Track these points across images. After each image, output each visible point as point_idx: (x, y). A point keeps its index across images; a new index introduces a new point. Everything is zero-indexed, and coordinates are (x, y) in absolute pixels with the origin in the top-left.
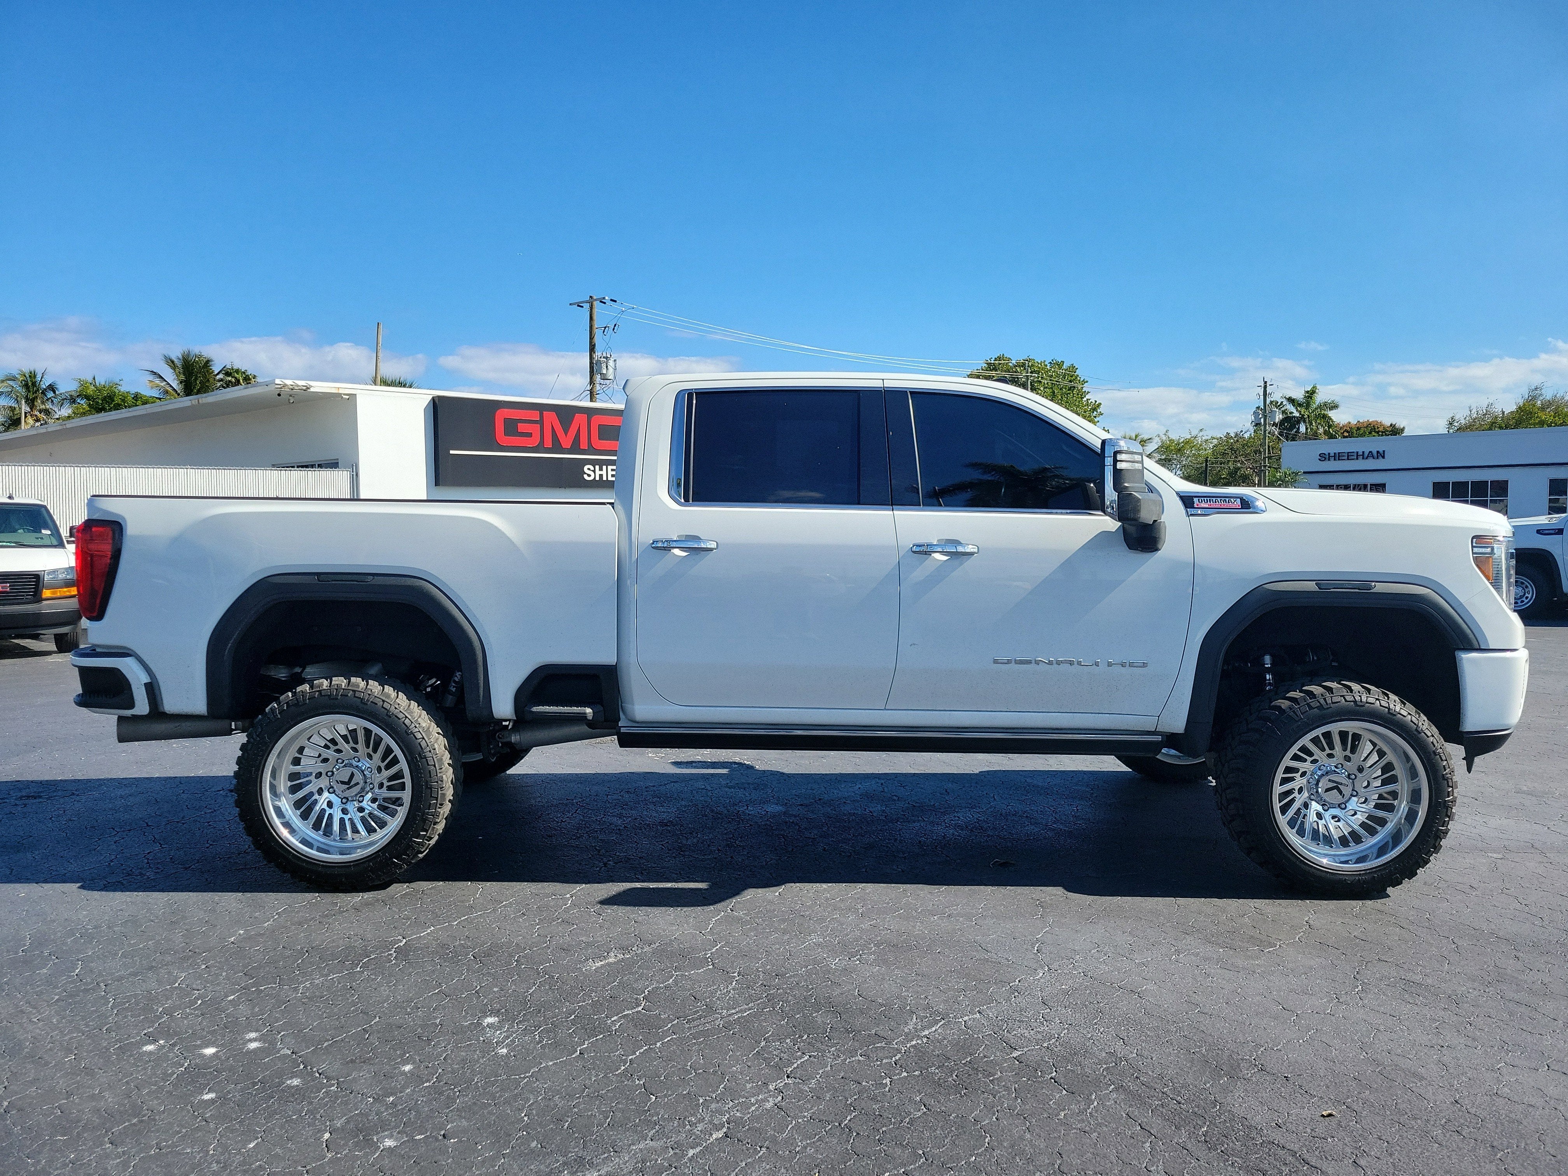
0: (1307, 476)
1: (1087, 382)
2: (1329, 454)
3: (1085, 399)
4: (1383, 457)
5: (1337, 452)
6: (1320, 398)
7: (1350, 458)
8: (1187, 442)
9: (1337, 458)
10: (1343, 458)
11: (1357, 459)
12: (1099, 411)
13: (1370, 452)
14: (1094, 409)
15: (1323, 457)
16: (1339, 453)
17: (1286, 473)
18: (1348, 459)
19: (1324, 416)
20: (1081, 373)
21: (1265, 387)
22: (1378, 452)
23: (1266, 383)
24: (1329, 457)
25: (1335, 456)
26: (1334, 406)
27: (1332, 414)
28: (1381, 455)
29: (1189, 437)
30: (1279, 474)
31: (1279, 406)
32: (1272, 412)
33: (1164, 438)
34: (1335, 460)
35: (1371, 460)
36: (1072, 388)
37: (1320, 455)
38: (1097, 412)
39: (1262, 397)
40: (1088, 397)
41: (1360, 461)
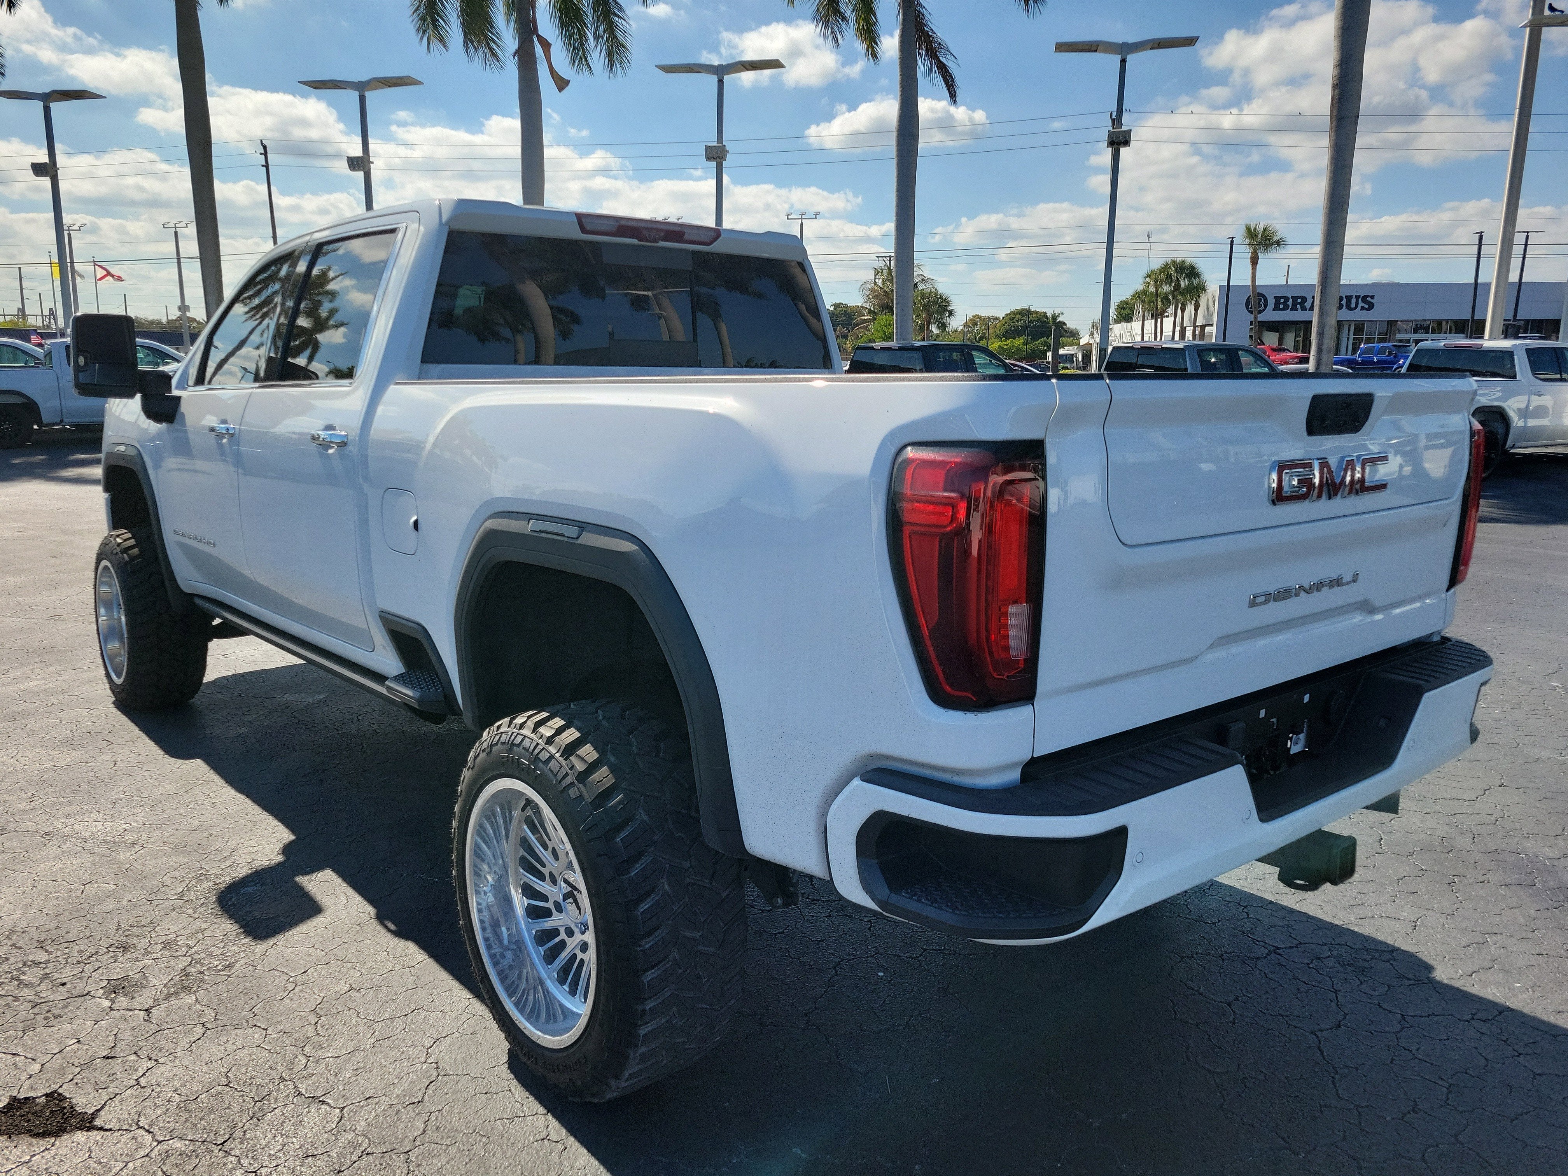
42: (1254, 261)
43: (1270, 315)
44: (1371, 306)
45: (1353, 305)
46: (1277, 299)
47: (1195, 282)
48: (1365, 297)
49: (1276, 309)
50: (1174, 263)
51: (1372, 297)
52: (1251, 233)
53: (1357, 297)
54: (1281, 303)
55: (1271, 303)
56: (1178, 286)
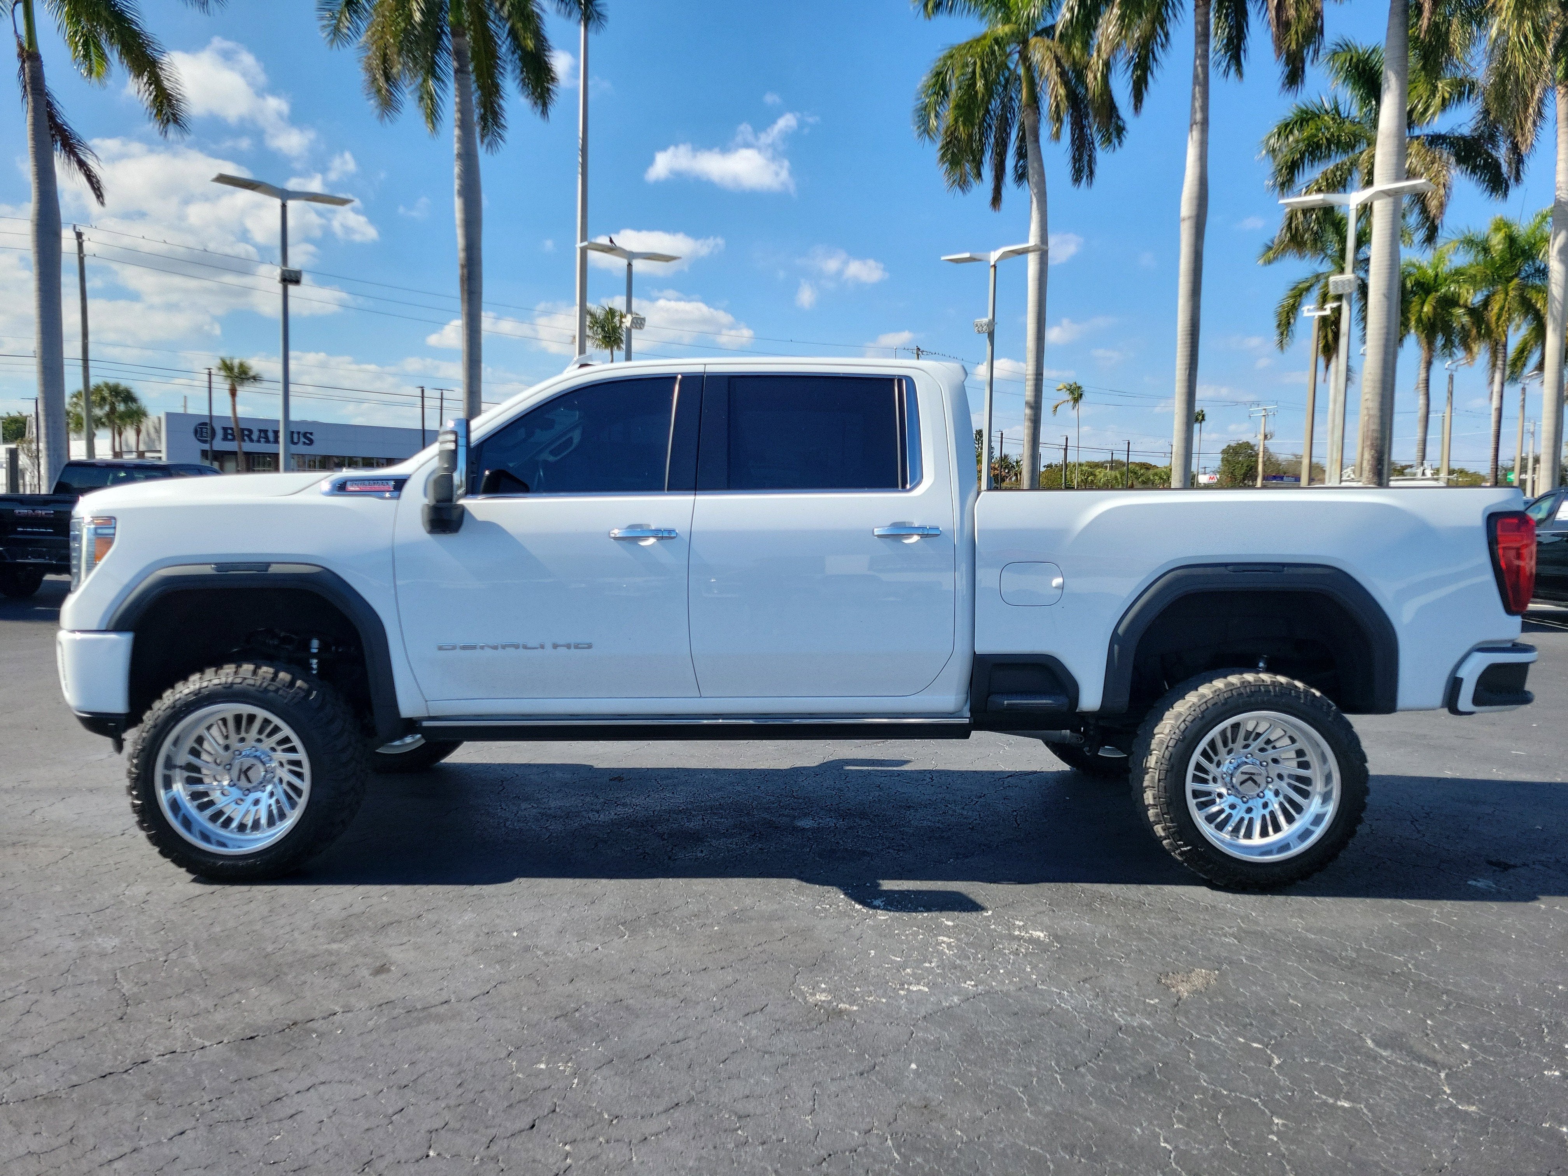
42: (233, 393)
43: (219, 445)
44: (311, 442)
45: (296, 440)
46: (225, 429)
47: (134, 406)
48: (306, 433)
49: (225, 438)
50: (107, 385)
51: (311, 434)
52: (227, 367)
53: (299, 433)
54: (228, 433)
55: (220, 434)
56: (113, 409)
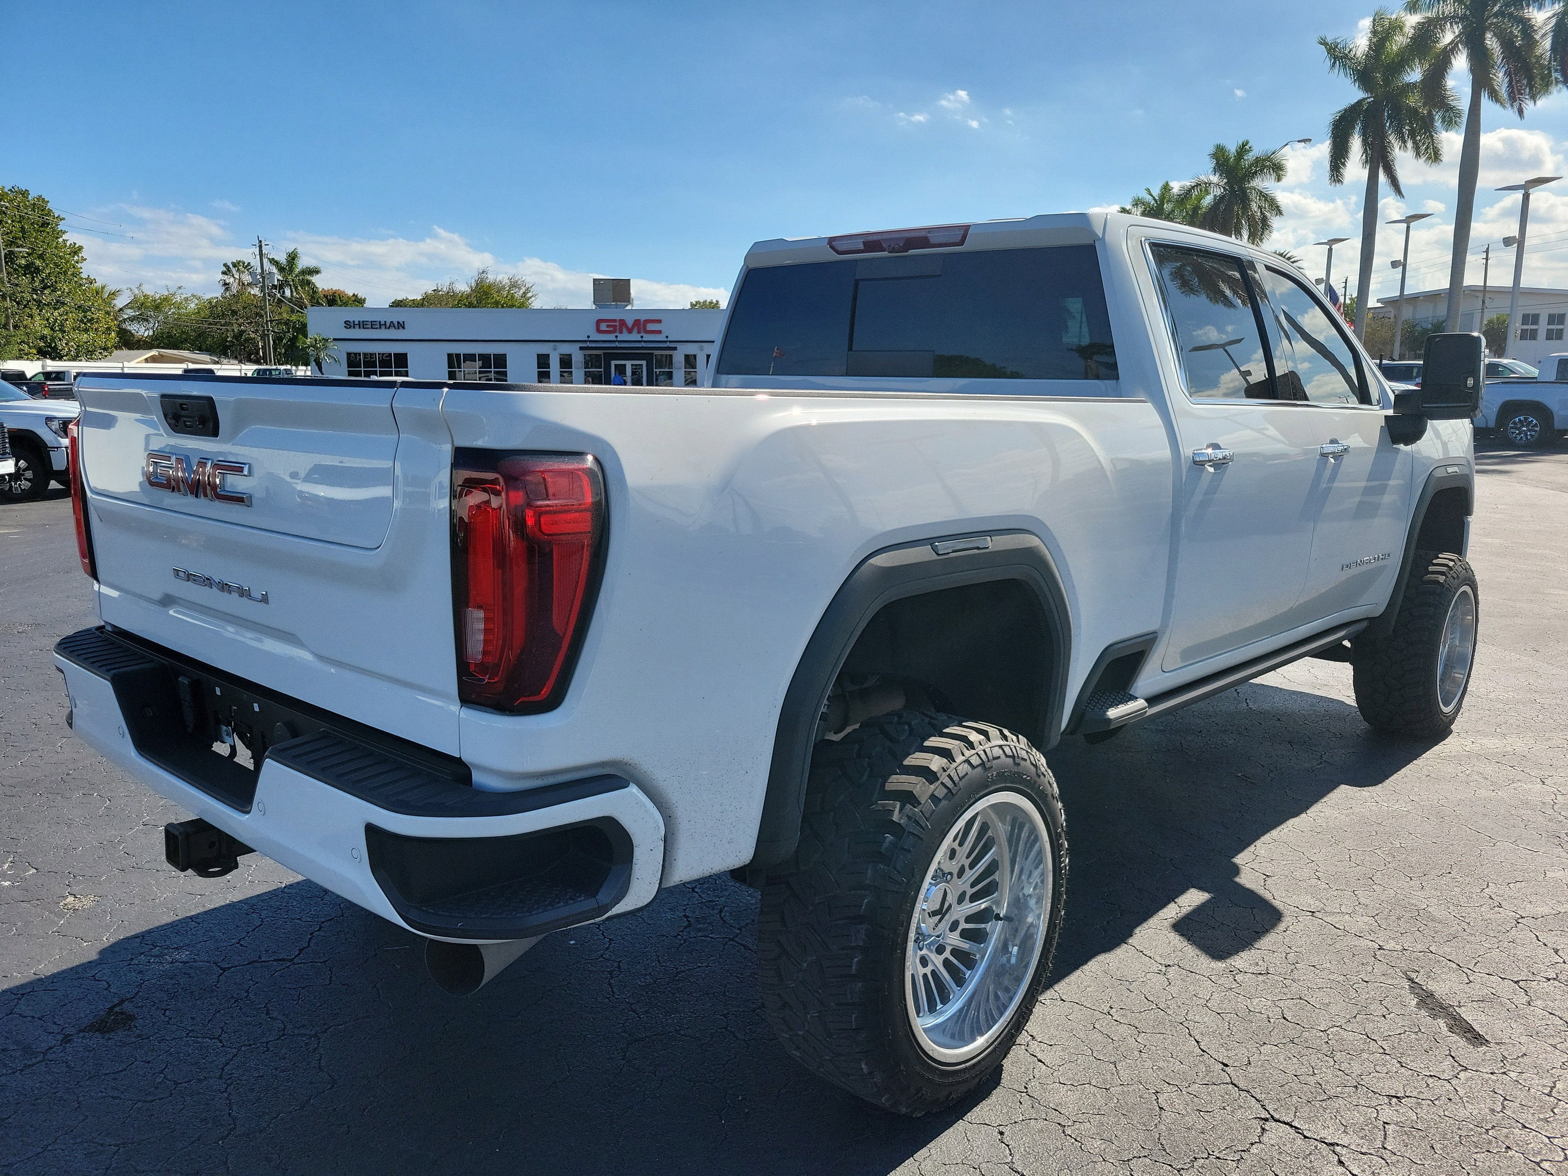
0: (336, 343)
1: (64, 219)
2: (354, 322)
3: (60, 240)
4: (403, 328)
5: (361, 320)
6: (303, 263)
7: (374, 327)
8: (166, 299)
9: (361, 326)
10: (367, 326)
11: (380, 328)
12: (80, 255)
13: (392, 322)
14: (75, 253)
15: (348, 325)
16: (363, 322)
17: (316, 340)
18: (372, 328)
19: (309, 283)
20: (55, 206)
21: (260, 247)
22: (398, 323)
23: (260, 242)
24: (354, 325)
25: (359, 324)
26: (316, 271)
27: (315, 279)
28: (401, 326)
29: (166, 293)
30: (309, 340)
31: (246, 266)
32: (271, 274)
33: (137, 292)
34: (360, 328)
35: (392, 330)
36: (45, 224)
37: (345, 322)
38: (78, 256)
39: (258, 257)
40: (65, 237)
41: (383, 330)
